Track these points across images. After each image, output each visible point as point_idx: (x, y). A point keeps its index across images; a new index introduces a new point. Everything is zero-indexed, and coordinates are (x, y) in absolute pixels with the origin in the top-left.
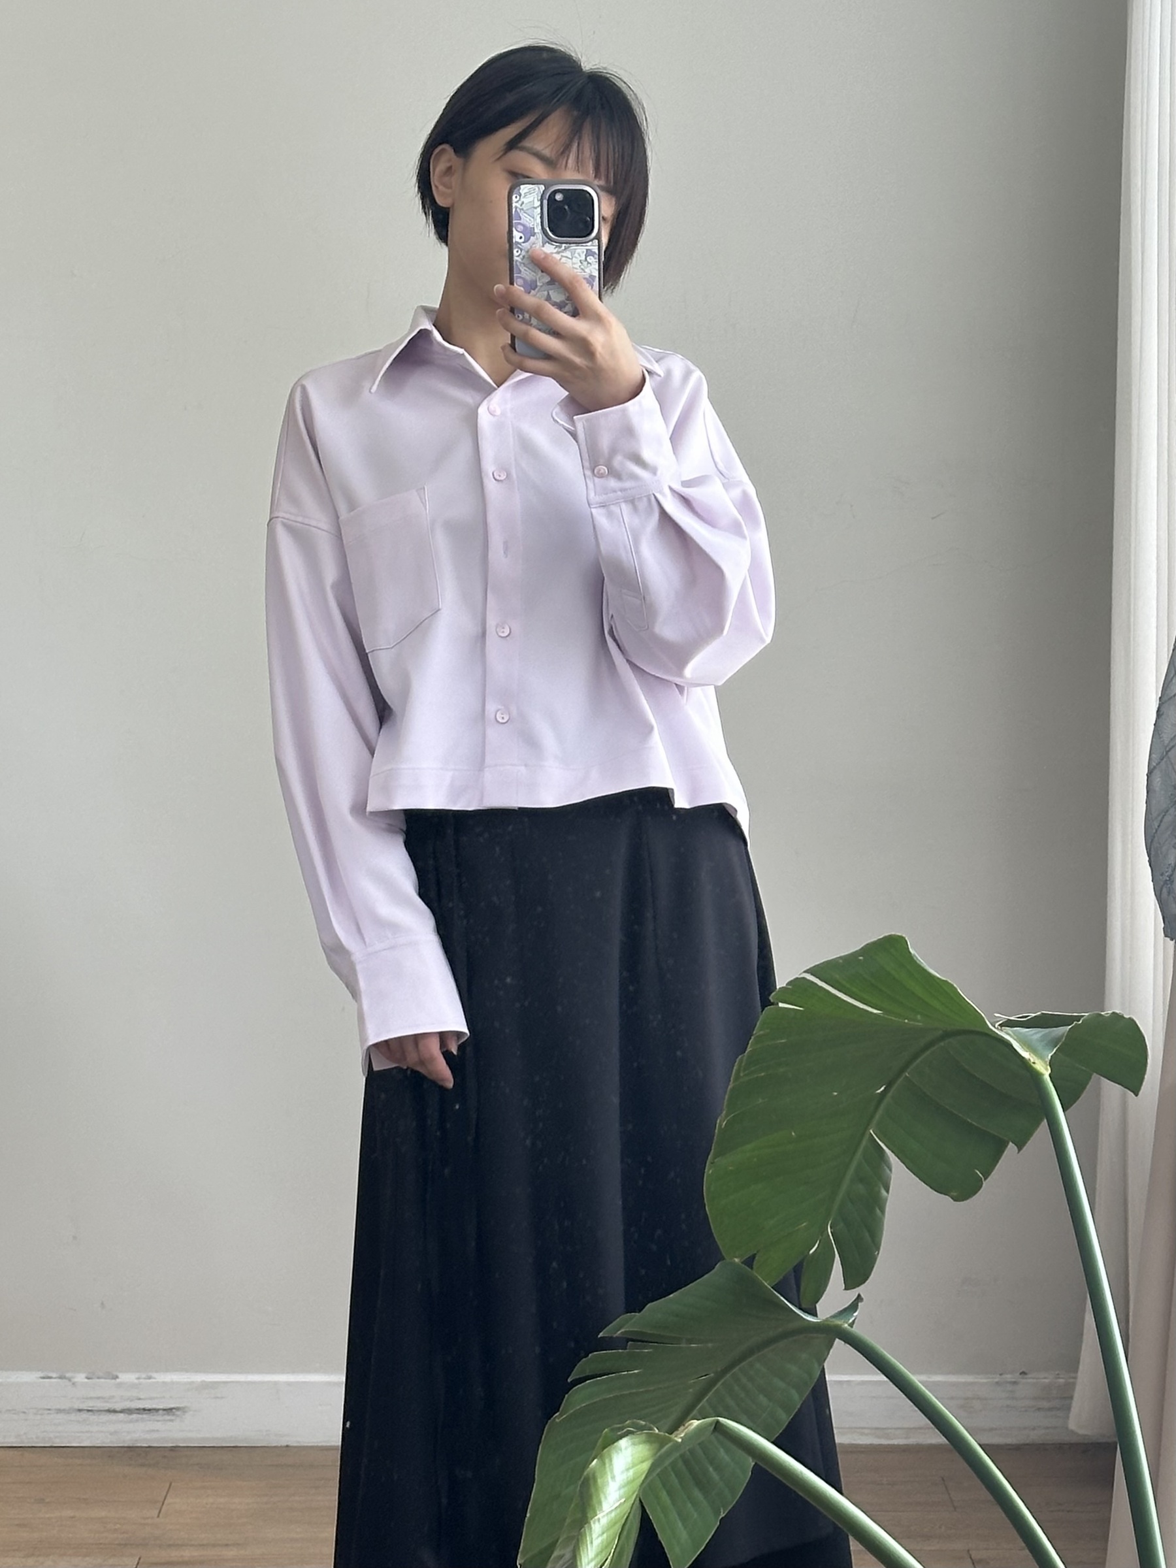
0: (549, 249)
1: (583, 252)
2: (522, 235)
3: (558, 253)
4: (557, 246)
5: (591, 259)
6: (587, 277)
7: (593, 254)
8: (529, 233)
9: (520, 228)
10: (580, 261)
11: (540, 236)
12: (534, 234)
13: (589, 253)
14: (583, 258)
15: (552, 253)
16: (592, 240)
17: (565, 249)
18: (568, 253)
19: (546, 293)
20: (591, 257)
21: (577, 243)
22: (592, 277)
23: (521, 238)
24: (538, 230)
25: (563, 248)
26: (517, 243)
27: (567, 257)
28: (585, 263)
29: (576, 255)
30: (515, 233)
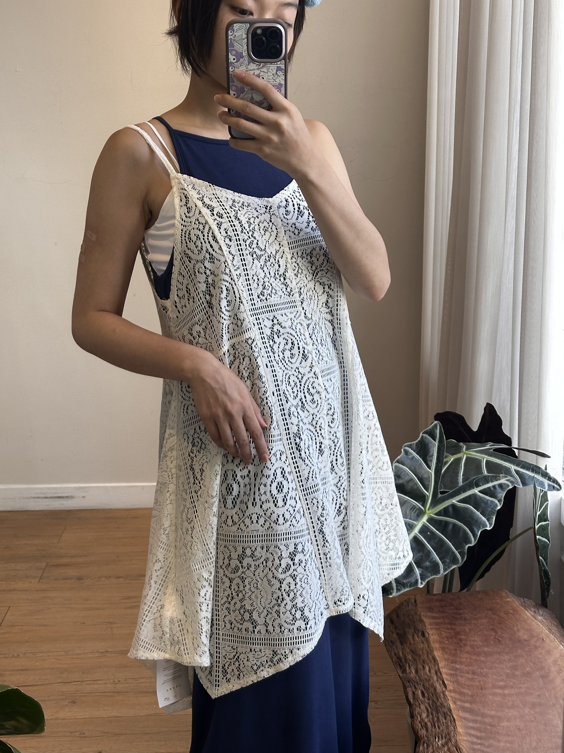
0: (253, 66)
1: (275, 68)
2: (235, 58)
3: (258, 69)
4: (257, 65)
5: (280, 73)
6: (277, 84)
7: (282, 69)
8: (239, 56)
9: (234, 53)
10: (273, 74)
11: (246, 58)
12: (243, 57)
13: (279, 69)
14: (275, 72)
15: (254, 69)
16: (280, 61)
17: (263, 66)
18: (265, 70)
19: (250, 95)
20: (280, 72)
21: (271, 63)
22: (280, 84)
23: (234, 59)
24: (245, 54)
25: (261, 66)
26: (233, 63)
27: (263, 72)
28: (276, 76)
29: (270, 70)
30: (230, 56)
